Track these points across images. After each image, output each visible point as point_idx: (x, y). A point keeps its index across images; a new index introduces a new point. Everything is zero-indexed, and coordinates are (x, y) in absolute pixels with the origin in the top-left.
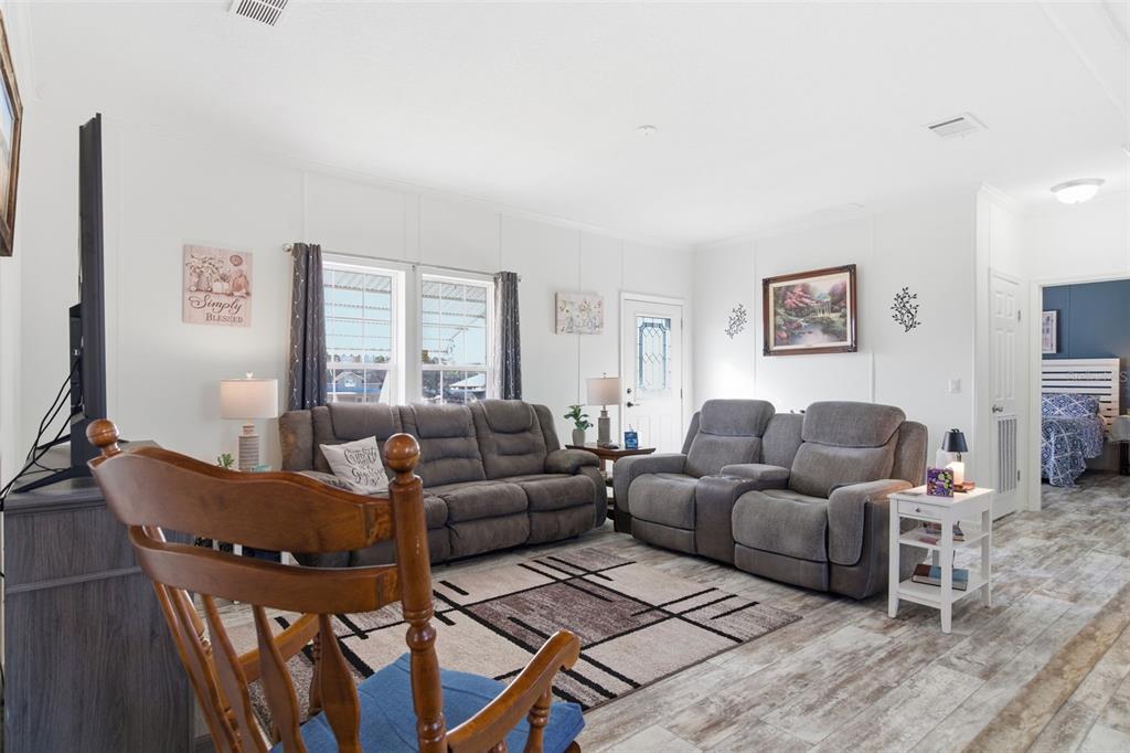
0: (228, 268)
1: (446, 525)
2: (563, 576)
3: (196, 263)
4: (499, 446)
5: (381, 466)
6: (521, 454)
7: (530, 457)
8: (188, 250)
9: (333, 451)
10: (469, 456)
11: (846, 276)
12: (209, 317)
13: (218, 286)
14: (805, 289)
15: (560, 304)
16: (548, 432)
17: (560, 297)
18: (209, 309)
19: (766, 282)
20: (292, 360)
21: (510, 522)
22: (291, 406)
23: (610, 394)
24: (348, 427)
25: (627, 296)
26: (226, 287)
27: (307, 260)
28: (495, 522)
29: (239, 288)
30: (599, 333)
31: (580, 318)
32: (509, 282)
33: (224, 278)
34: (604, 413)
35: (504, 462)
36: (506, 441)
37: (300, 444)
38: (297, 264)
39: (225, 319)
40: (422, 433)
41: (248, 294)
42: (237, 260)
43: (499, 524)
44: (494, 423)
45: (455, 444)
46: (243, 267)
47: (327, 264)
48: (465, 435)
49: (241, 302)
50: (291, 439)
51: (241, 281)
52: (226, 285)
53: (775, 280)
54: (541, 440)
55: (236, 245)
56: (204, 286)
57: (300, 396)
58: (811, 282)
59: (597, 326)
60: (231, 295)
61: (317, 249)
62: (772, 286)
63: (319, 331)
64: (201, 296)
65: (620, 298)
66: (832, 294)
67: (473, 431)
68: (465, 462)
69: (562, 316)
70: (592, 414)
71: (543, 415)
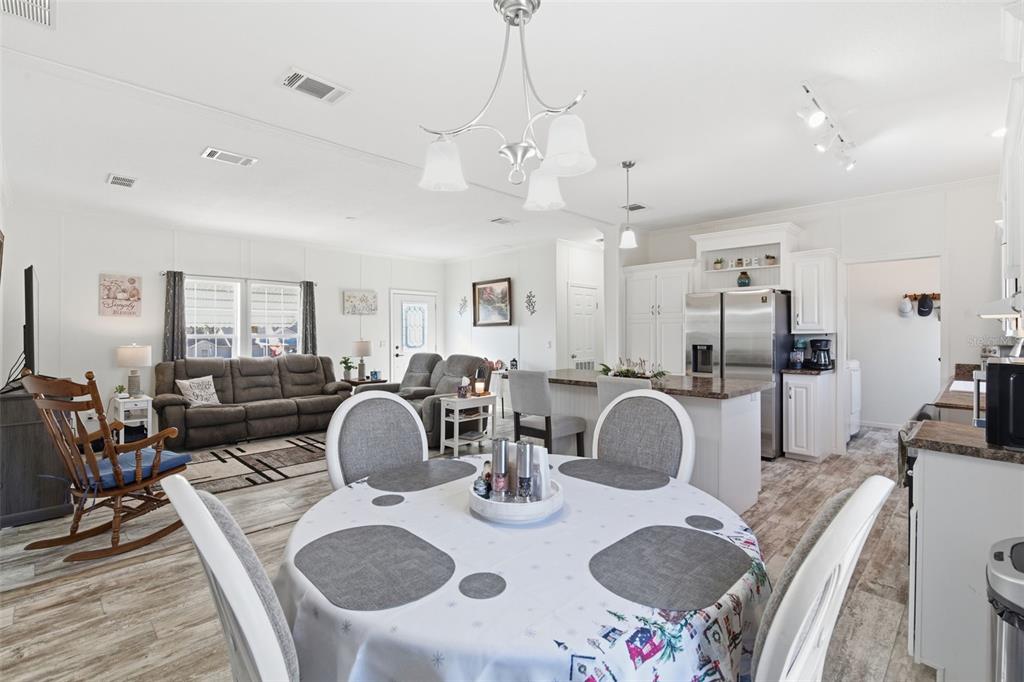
0: (127, 286)
1: (244, 420)
2: (302, 444)
3: (107, 283)
4: (293, 380)
5: (214, 391)
6: (308, 384)
7: (314, 386)
8: (102, 277)
9: (183, 383)
10: (272, 386)
11: (506, 284)
12: (115, 312)
13: (120, 296)
14: (491, 289)
15: (346, 298)
16: (328, 373)
17: (346, 294)
18: (115, 308)
19: (474, 285)
20: (165, 334)
21: (286, 419)
22: (165, 359)
23: (364, 350)
24: (195, 371)
25: (396, 291)
26: (125, 295)
27: (174, 280)
28: (275, 420)
29: (133, 296)
30: (373, 314)
31: (360, 306)
32: (309, 287)
33: (124, 291)
34: (362, 361)
35: (296, 389)
36: (298, 378)
37: (166, 380)
38: (168, 282)
39: (125, 313)
40: (244, 372)
41: (139, 299)
42: (132, 281)
43: (279, 421)
44: (291, 368)
45: (263, 379)
46: (136, 285)
47: (187, 281)
48: (271, 374)
49: (135, 303)
50: (161, 377)
51: (134, 292)
52: (125, 294)
53: (479, 284)
54: (323, 376)
55: (131, 273)
56: (112, 296)
57: (170, 353)
58: (494, 285)
59: (373, 310)
60: (128, 300)
61: (181, 274)
62: (478, 287)
63: (182, 318)
64: (110, 301)
65: (390, 293)
66: (502, 293)
67: (277, 372)
68: (269, 389)
69: (347, 304)
70: (355, 362)
71: (326, 363)
